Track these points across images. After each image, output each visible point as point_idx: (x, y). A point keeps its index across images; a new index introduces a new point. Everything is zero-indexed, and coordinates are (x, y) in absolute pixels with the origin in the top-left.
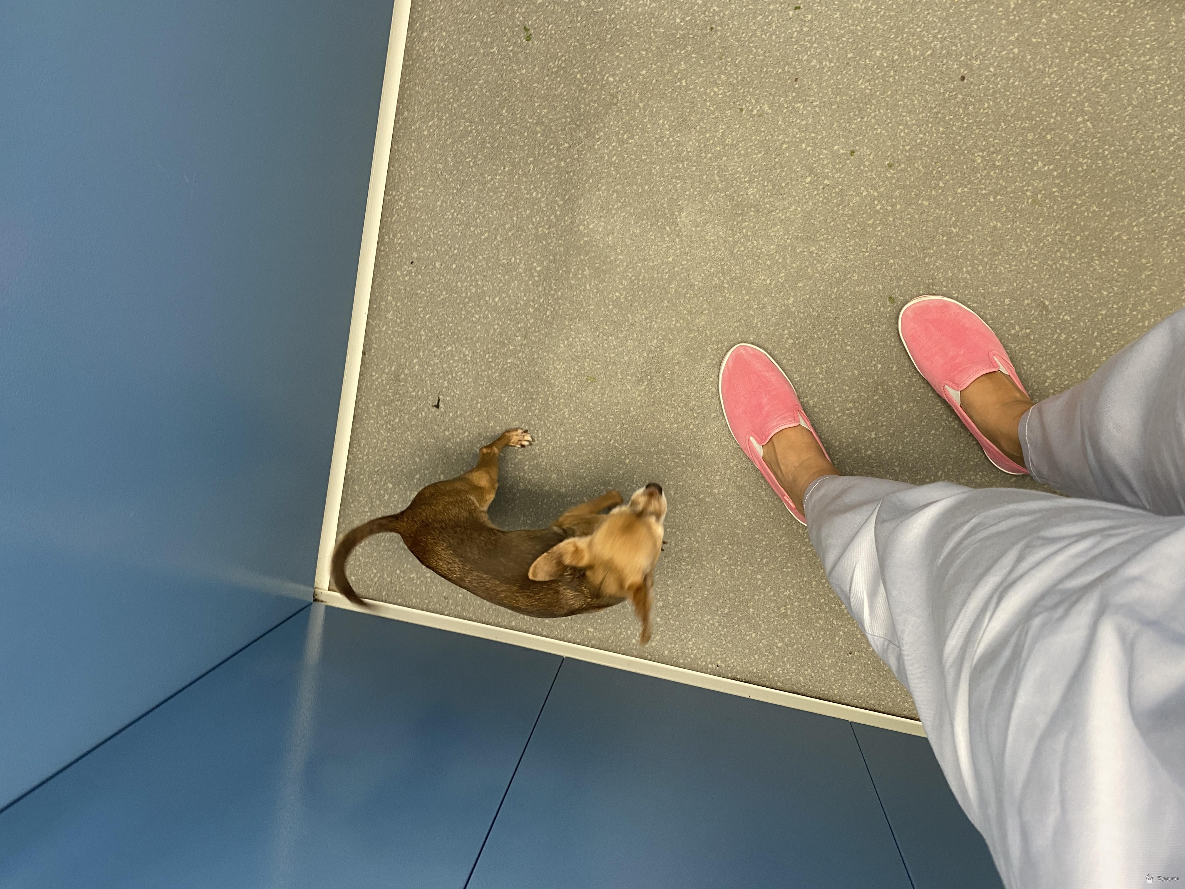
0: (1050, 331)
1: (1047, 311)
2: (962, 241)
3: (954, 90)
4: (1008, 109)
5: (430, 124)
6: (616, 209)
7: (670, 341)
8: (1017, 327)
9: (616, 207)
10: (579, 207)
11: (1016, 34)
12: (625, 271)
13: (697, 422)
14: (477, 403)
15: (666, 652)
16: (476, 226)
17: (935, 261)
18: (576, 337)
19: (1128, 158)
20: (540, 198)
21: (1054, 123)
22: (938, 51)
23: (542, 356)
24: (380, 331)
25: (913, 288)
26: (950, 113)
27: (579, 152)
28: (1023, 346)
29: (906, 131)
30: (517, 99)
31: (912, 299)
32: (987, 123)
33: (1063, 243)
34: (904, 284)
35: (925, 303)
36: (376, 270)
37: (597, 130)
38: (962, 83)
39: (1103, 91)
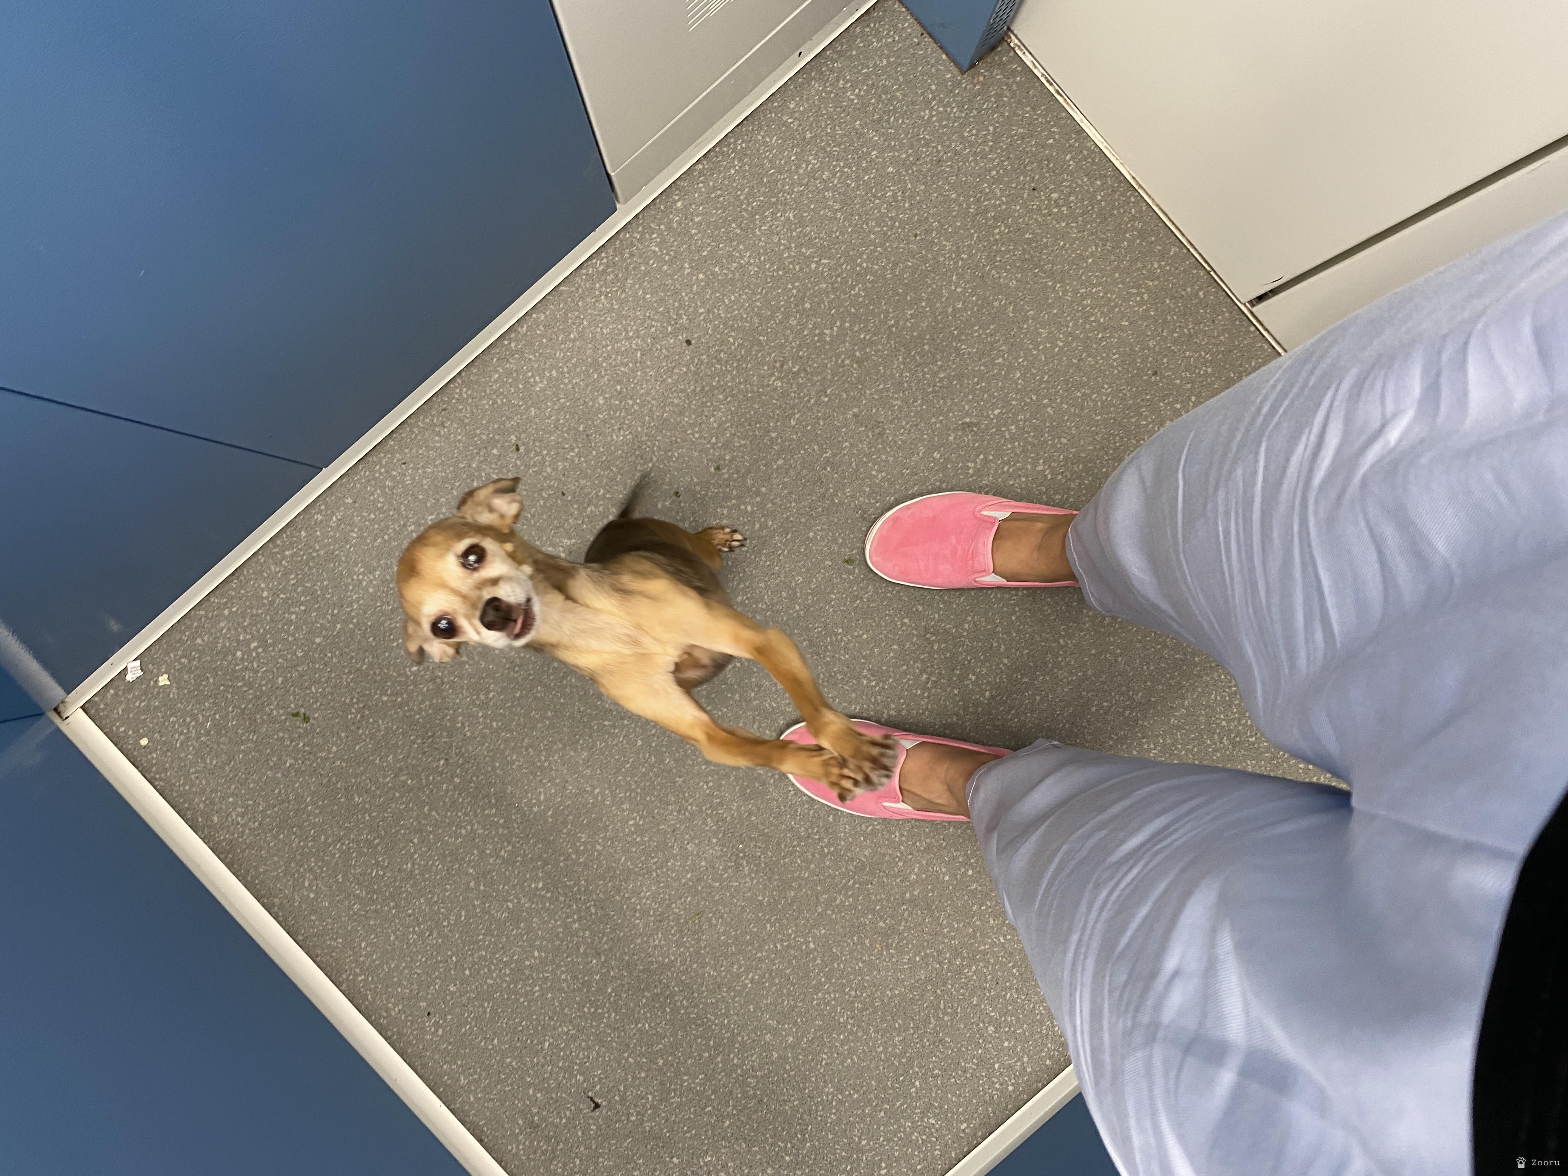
0: (997, 437)
1: (976, 425)
2: (844, 455)
3: (692, 358)
4: (750, 322)
5: (307, 884)
6: (545, 761)
7: (720, 804)
8: (969, 464)
9: (543, 758)
10: (513, 795)
11: (686, 265)
12: (614, 796)
13: (826, 840)
14: (627, 1060)
15: (1048, 1062)
16: (447, 918)
17: (844, 494)
18: (641, 899)
19: (886, 249)
20: (472, 829)
21: (799, 291)
22: (645, 345)
23: (632, 951)
24: (471, 1105)
25: (853, 533)
26: (712, 377)
27: (460, 755)
28: (992, 472)
29: (696, 429)
30: (356, 776)
31: (864, 542)
32: (748, 352)
33: (920, 365)
34: (843, 538)
35: (878, 535)
36: (405, 1057)
37: (453, 720)
38: (691, 347)
39: (804, 226)
